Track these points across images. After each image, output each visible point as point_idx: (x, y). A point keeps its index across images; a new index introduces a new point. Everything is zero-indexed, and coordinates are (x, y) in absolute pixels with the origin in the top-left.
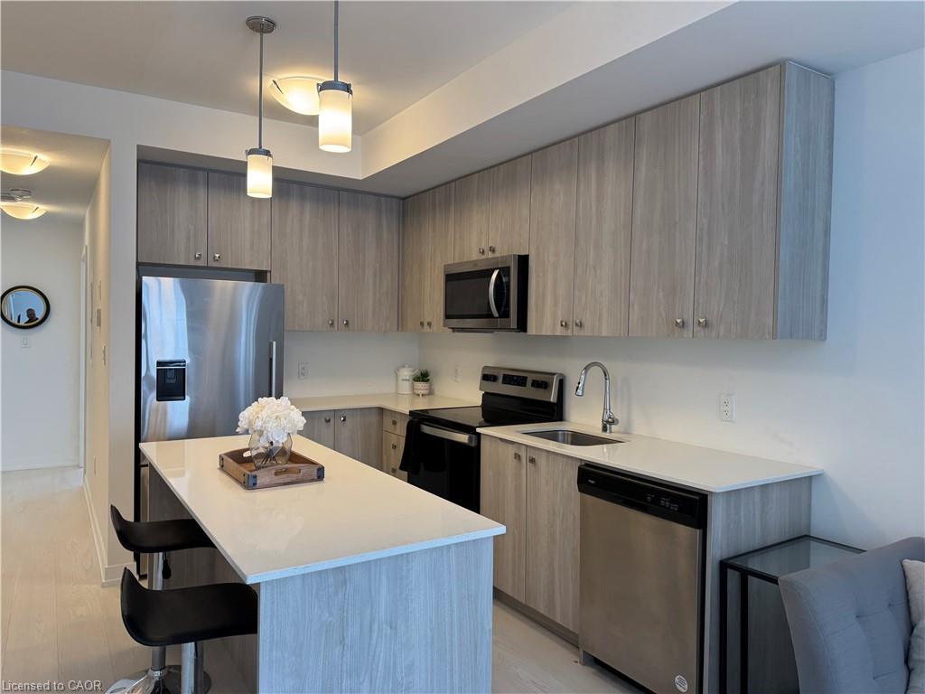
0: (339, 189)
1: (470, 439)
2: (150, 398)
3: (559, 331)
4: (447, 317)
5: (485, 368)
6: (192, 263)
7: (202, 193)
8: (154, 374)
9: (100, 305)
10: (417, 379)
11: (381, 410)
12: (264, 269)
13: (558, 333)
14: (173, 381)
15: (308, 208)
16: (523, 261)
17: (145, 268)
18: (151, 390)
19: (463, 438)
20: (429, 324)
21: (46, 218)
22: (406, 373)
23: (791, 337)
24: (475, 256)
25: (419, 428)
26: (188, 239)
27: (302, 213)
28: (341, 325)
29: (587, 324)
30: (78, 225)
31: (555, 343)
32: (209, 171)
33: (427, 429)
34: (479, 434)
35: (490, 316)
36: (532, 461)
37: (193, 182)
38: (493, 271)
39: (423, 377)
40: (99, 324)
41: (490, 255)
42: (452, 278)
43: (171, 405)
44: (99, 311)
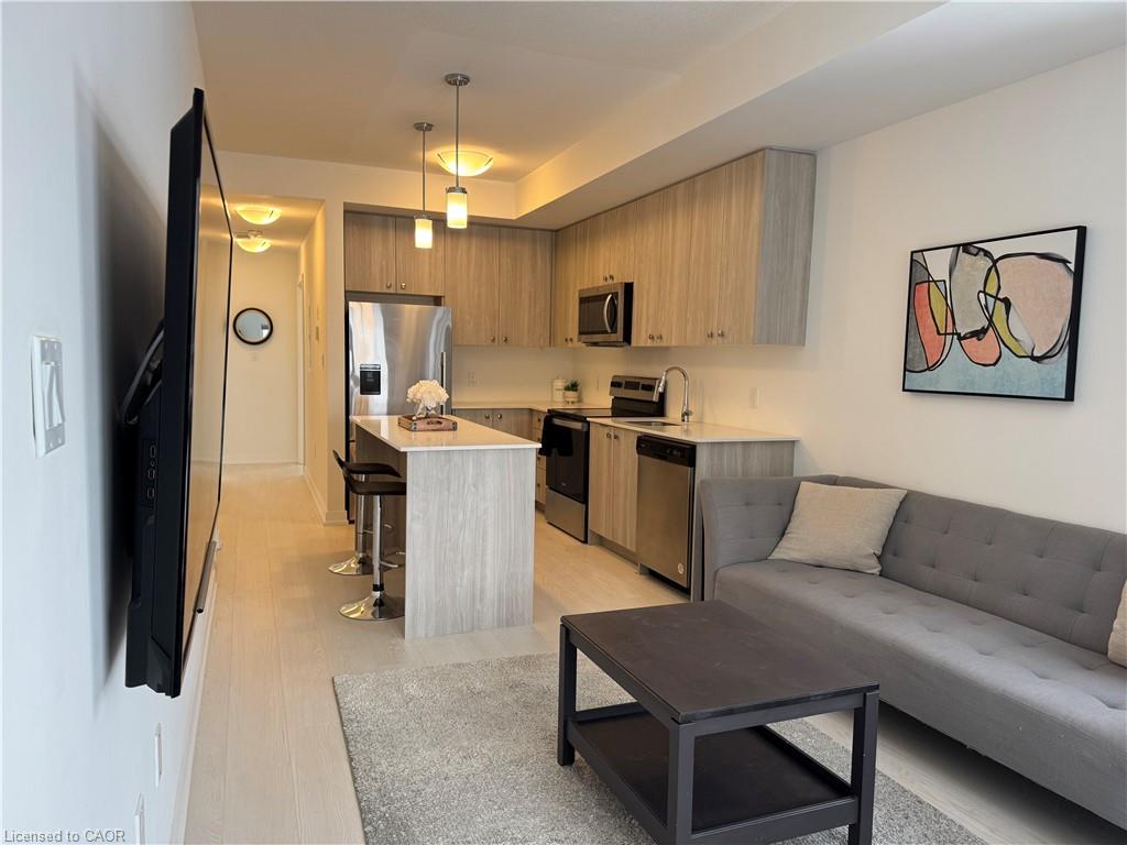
0: (500, 226)
1: (583, 426)
2: (356, 390)
3: (649, 343)
4: (581, 333)
5: (615, 377)
6: (385, 290)
7: (391, 233)
8: (358, 374)
9: (319, 323)
10: (567, 389)
11: (531, 410)
12: (439, 294)
13: (649, 345)
14: (372, 380)
15: (474, 241)
16: (629, 288)
17: (352, 295)
18: (356, 386)
19: (577, 425)
20: (571, 340)
21: (272, 250)
22: (560, 384)
23: (768, 343)
24: (601, 283)
25: (551, 420)
26: (382, 271)
27: (469, 248)
28: (503, 341)
29: (664, 337)
30: (295, 253)
31: (648, 353)
32: (396, 217)
33: (557, 422)
34: (589, 423)
35: (606, 332)
36: (616, 437)
37: (385, 226)
38: (607, 295)
39: (573, 387)
40: (318, 338)
41: (610, 281)
42: (583, 301)
43: (373, 398)
44: (317, 329)
